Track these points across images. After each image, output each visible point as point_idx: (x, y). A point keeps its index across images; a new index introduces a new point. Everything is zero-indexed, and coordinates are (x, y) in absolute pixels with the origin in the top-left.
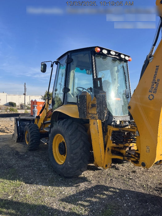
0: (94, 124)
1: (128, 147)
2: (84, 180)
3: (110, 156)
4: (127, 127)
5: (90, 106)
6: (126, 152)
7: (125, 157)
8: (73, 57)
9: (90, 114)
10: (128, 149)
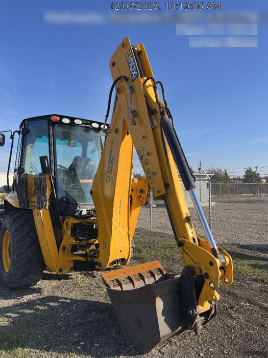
0: (38, 215)
1: (93, 244)
2: (39, 291)
3: (68, 257)
4: (92, 218)
5: (33, 193)
6: (91, 251)
7: (88, 258)
8: (30, 127)
9: (32, 202)
10: (93, 247)
